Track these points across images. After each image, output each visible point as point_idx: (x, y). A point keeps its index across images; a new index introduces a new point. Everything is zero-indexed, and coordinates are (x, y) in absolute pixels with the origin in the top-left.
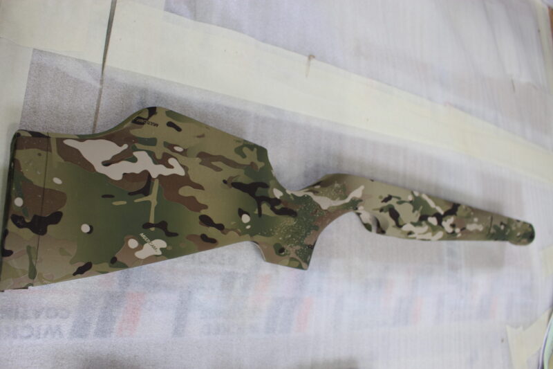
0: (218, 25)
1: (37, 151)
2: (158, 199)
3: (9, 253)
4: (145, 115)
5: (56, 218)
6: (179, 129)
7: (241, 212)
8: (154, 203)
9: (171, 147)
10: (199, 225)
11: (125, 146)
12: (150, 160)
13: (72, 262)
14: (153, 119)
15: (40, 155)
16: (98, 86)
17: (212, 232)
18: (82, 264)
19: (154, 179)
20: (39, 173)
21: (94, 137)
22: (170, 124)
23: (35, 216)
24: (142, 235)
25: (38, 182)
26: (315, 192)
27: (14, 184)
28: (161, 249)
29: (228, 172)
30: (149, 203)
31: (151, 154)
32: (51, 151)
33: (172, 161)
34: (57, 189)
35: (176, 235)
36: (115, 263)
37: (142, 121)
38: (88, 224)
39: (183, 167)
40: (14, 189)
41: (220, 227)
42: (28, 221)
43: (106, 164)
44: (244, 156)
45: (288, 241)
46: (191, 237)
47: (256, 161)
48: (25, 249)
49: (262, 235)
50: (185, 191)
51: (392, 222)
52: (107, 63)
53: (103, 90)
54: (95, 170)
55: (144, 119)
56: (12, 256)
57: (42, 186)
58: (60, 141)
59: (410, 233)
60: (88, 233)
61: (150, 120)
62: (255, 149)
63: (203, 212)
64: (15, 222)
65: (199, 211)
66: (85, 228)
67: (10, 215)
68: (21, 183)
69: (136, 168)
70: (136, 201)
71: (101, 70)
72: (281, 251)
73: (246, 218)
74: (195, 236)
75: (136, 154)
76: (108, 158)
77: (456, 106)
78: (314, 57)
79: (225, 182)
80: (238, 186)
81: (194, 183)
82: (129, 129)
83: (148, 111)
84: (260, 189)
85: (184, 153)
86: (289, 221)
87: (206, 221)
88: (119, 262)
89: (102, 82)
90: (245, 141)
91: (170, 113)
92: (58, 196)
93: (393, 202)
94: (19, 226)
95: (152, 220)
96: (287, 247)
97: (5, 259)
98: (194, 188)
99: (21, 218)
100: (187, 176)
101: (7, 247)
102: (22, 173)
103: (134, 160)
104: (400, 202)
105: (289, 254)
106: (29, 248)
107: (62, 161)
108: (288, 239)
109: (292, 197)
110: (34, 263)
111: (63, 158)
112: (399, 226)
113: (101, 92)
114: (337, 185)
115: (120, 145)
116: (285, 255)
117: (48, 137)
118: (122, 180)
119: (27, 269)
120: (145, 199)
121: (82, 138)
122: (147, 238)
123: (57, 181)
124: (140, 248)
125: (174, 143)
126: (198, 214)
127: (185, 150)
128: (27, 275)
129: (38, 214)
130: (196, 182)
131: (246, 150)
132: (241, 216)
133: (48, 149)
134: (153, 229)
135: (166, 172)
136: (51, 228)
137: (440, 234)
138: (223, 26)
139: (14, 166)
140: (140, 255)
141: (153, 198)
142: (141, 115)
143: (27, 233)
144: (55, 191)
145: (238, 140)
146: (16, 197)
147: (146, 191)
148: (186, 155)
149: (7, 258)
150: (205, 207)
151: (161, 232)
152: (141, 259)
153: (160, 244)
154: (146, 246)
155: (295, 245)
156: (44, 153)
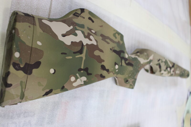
1: (28, 24)
2: (86, 56)
3: (10, 85)
4: (79, 12)
5: (37, 65)
6: (93, 22)
7: (116, 64)
8: (84, 58)
9: (90, 30)
10: (100, 69)
11: (72, 27)
12: (82, 35)
13: (43, 90)
14: (83, 15)
15: (30, 27)
17: (104, 73)
18: (48, 90)
19: (84, 46)
20: (29, 38)
21: (56, 20)
22: (90, 18)
23: (26, 64)
24: (77, 75)
25: (29, 44)
26: (138, 56)
27: (15, 44)
28: (84, 81)
29: (112, 45)
30: (82, 58)
31: (83, 33)
32: (36, 25)
33: (91, 37)
34: (39, 48)
35: (91, 74)
36: (63, 89)
37: (78, 15)
38: (53, 69)
39: (96, 40)
40: (14, 46)
41: (108, 71)
42: (22, 66)
43: (64, 36)
44: (116, 38)
45: (130, 77)
46: (96, 75)
47: (120, 41)
48: (19, 83)
49: (121, 74)
50: (97, 53)
51: (159, 69)
54: (58, 39)
55: (78, 14)
56: (11, 87)
57: (31, 46)
58: (40, 20)
59: (162, 74)
60: (53, 73)
61: (82, 15)
62: (120, 35)
63: (103, 63)
64: (14, 67)
65: (101, 63)
66: (52, 71)
67: (12, 63)
68: (19, 43)
69: (77, 39)
70: (76, 57)
72: (127, 81)
73: (117, 67)
74: (98, 75)
75: (77, 32)
76: (64, 32)
79: (111, 49)
80: (115, 51)
81: (100, 49)
82: (72, 18)
83: (80, 10)
84: (122, 54)
85: (95, 33)
86: (130, 68)
87: (103, 68)
88: (65, 88)
90: (117, 31)
91: (90, 13)
92: (39, 52)
93: (160, 61)
94: (17, 70)
95: (82, 67)
96: (129, 80)
97: (7, 89)
98: (100, 51)
99: (18, 65)
100: (97, 45)
101: (9, 82)
102: (20, 37)
103: (76, 35)
104: (162, 62)
105: (130, 83)
106: (21, 82)
107: (42, 32)
108: (130, 76)
109: (131, 58)
110: (24, 91)
111: (42, 30)
112: (160, 71)
114: (145, 54)
115: (69, 26)
116: (128, 83)
117: (33, 17)
118: (71, 45)
119: (20, 94)
120: (80, 56)
121: (51, 20)
122: (79, 76)
123: (39, 43)
124: (75, 81)
125: (92, 29)
126: (100, 64)
127: (96, 32)
128: (19, 97)
129: (28, 63)
130: (101, 48)
131: (117, 35)
132: (115, 65)
133: (34, 24)
134: (82, 71)
135: (90, 43)
136: (34, 71)
137: (170, 74)
139: (15, 32)
140: (75, 84)
141: (83, 55)
142: (77, 12)
143: (21, 73)
144: (38, 49)
145: (115, 30)
146: (16, 51)
147: (81, 52)
148: (96, 35)
149: (9, 88)
150: (103, 61)
151: (86, 73)
152: (75, 87)
153: (84, 79)
154: (78, 80)
155: (132, 79)
156: (32, 26)
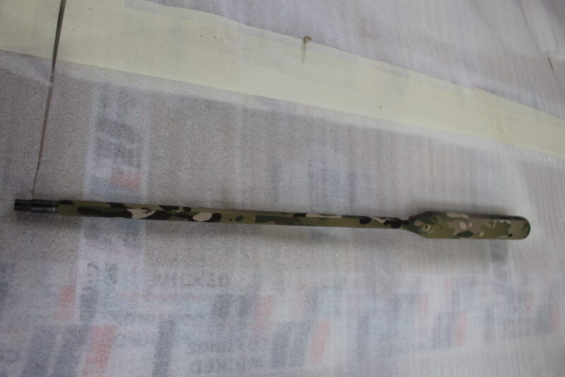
0: (192, 8)
16: (48, 84)
52: (59, 57)
53: (54, 88)
71: (51, 66)
77: (485, 89)
78: (310, 39)
89: (52, 79)
113: (51, 89)
138: (198, 9)
